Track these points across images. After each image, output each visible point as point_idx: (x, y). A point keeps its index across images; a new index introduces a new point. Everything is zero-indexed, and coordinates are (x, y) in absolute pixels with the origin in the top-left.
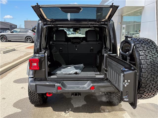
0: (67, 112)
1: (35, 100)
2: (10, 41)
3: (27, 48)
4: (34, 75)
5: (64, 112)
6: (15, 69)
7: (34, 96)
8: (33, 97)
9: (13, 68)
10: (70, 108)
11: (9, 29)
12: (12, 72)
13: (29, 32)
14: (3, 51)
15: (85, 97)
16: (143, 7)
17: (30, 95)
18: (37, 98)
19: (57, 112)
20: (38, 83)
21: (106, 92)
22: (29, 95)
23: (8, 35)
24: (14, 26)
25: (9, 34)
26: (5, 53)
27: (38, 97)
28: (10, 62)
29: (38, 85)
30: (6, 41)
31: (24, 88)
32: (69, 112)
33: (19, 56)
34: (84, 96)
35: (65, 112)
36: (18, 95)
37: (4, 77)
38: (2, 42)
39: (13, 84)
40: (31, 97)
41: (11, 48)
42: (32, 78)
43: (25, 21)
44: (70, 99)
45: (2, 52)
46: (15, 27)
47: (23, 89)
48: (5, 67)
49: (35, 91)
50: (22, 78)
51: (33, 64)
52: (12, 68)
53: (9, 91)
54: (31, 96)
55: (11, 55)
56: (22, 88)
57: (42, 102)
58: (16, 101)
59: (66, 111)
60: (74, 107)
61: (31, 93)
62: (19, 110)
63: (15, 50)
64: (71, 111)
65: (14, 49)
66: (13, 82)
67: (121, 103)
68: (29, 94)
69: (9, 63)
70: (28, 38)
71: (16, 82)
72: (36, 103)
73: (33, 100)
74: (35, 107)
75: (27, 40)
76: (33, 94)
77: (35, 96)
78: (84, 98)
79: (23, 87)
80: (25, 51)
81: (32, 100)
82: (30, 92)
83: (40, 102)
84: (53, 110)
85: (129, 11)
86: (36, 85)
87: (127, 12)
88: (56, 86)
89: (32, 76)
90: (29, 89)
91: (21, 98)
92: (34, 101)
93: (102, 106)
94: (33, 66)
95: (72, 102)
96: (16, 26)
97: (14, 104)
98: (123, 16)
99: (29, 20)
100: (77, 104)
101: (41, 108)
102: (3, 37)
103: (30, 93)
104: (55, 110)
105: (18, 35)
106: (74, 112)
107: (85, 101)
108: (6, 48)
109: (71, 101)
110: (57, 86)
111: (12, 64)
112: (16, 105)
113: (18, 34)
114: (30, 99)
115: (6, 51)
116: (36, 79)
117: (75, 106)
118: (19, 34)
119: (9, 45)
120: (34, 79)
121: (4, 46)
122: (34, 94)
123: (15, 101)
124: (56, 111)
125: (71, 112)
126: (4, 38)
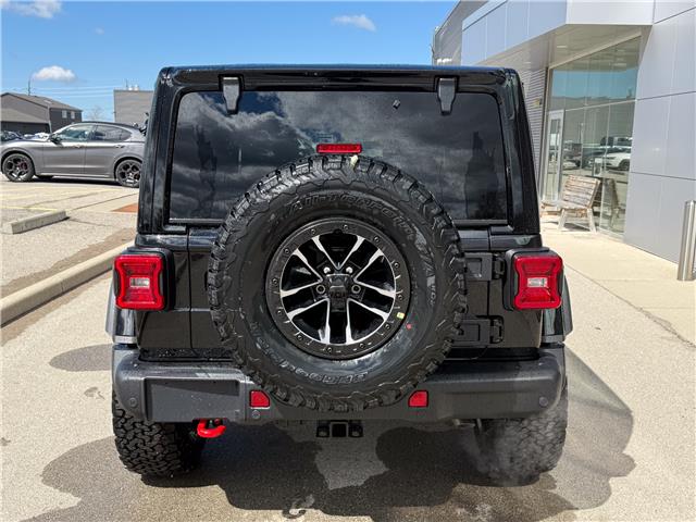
0: (294, 511)
1: (146, 452)
2: (48, 179)
3: (120, 210)
4: (138, 333)
5: (281, 511)
6: (62, 303)
7: (140, 435)
8: (135, 437)
9: (54, 298)
10: (310, 492)
11: (45, 128)
12: (48, 316)
13: (133, 138)
14: (14, 221)
15: (381, 440)
16: (647, 29)
17: (122, 427)
18: (154, 443)
19: (246, 513)
20: (157, 372)
21: (479, 421)
22: (116, 429)
23: (40, 152)
24: (69, 114)
25: (42, 148)
26: (19, 229)
27: (157, 438)
28: (40, 273)
29: (155, 381)
30: (29, 180)
31: (96, 395)
32: (303, 512)
33: (85, 245)
34: (379, 434)
35: (286, 513)
36: (68, 425)
37: (10, 339)
38: (11, 180)
39: (49, 371)
40: (124, 438)
41: (51, 210)
42: (131, 347)
43: (116, 91)
44: (309, 450)
45: (7, 227)
46: (73, 117)
47: (92, 396)
48: (15, 294)
49: (143, 411)
50: (90, 348)
51: (131, 280)
52: (49, 301)
53: (29, 406)
54: (127, 431)
55: (48, 240)
56: (90, 392)
57: (179, 461)
58: (57, 455)
59: (290, 508)
60: (331, 488)
61: (126, 420)
62: (70, 500)
63: (67, 218)
64: (315, 506)
65: (64, 213)
66: (51, 364)
67: (550, 473)
68: (115, 422)
69: (38, 277)
70: (128, 167)
71: (61, 362)
72: (150, 465)
73: (134, 454)
74: (146, 486)
75: (123, 175)
76: (134, 425)
77: (143, 432)
78: (375, 445)
79: (95, 389)
80: (110, 223)
81: (130, 452)
82: (120, 413)
83: (169, 462)
84: (228, 503)
85: (578, 50)
86: (145, 380)
87: (571, 50)
88: (242, 390)
89: (129, 340)
90: (115, 402)
91: (83, 442)
92: (138, 456)
93: (463, 486)
94: (136, 290)
95: (320, 460)
96: (78, 114)
97: (48, 468)
98: (552, 70)
99: (136, 89)
100: (344, 471)
101: (171, 491)
102: (16, 161)
103: (120, 420)
104: (237, 500)
105: (83, 151)
106: (331, 513)
107: (381, 457)
108: (27, 209)
109: (313, 457)
110: (249, 389)
111: (49, 279)
112: (55, 474)
113: (82, 147)
114: (120, 449)
115: (27, 222)
116: (147, 352)
117: (335, 483)
118: (87, 148)
119: (41, 195)
120: (138, 352)
121: (21, 200)
122: (142, 423)
123: (53, 456)
124: (244, 508)
125: (314, 511)
126: (19, 164)
